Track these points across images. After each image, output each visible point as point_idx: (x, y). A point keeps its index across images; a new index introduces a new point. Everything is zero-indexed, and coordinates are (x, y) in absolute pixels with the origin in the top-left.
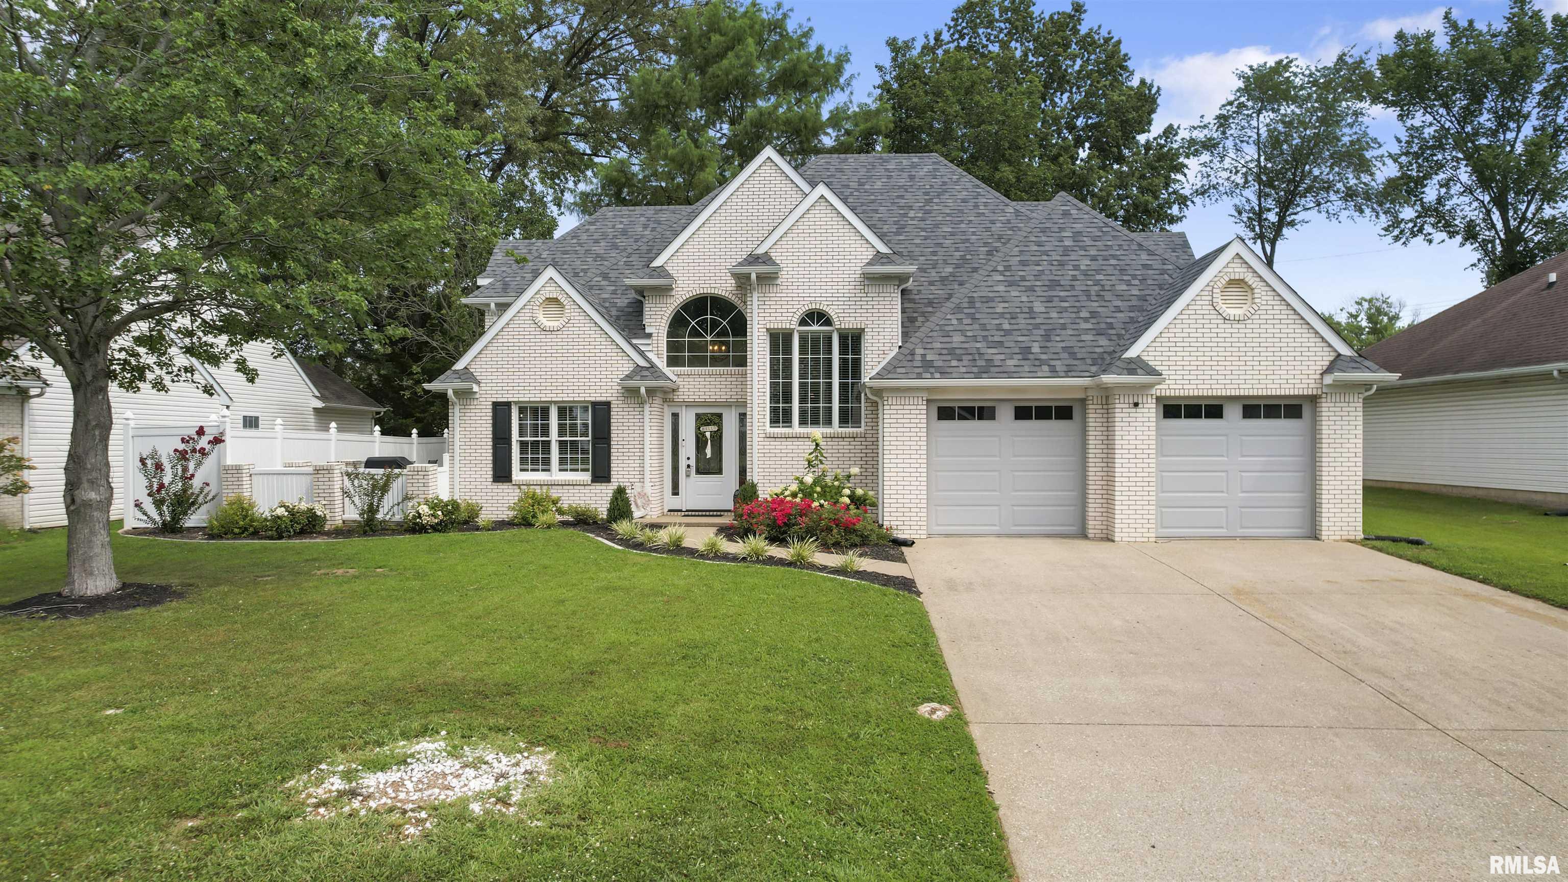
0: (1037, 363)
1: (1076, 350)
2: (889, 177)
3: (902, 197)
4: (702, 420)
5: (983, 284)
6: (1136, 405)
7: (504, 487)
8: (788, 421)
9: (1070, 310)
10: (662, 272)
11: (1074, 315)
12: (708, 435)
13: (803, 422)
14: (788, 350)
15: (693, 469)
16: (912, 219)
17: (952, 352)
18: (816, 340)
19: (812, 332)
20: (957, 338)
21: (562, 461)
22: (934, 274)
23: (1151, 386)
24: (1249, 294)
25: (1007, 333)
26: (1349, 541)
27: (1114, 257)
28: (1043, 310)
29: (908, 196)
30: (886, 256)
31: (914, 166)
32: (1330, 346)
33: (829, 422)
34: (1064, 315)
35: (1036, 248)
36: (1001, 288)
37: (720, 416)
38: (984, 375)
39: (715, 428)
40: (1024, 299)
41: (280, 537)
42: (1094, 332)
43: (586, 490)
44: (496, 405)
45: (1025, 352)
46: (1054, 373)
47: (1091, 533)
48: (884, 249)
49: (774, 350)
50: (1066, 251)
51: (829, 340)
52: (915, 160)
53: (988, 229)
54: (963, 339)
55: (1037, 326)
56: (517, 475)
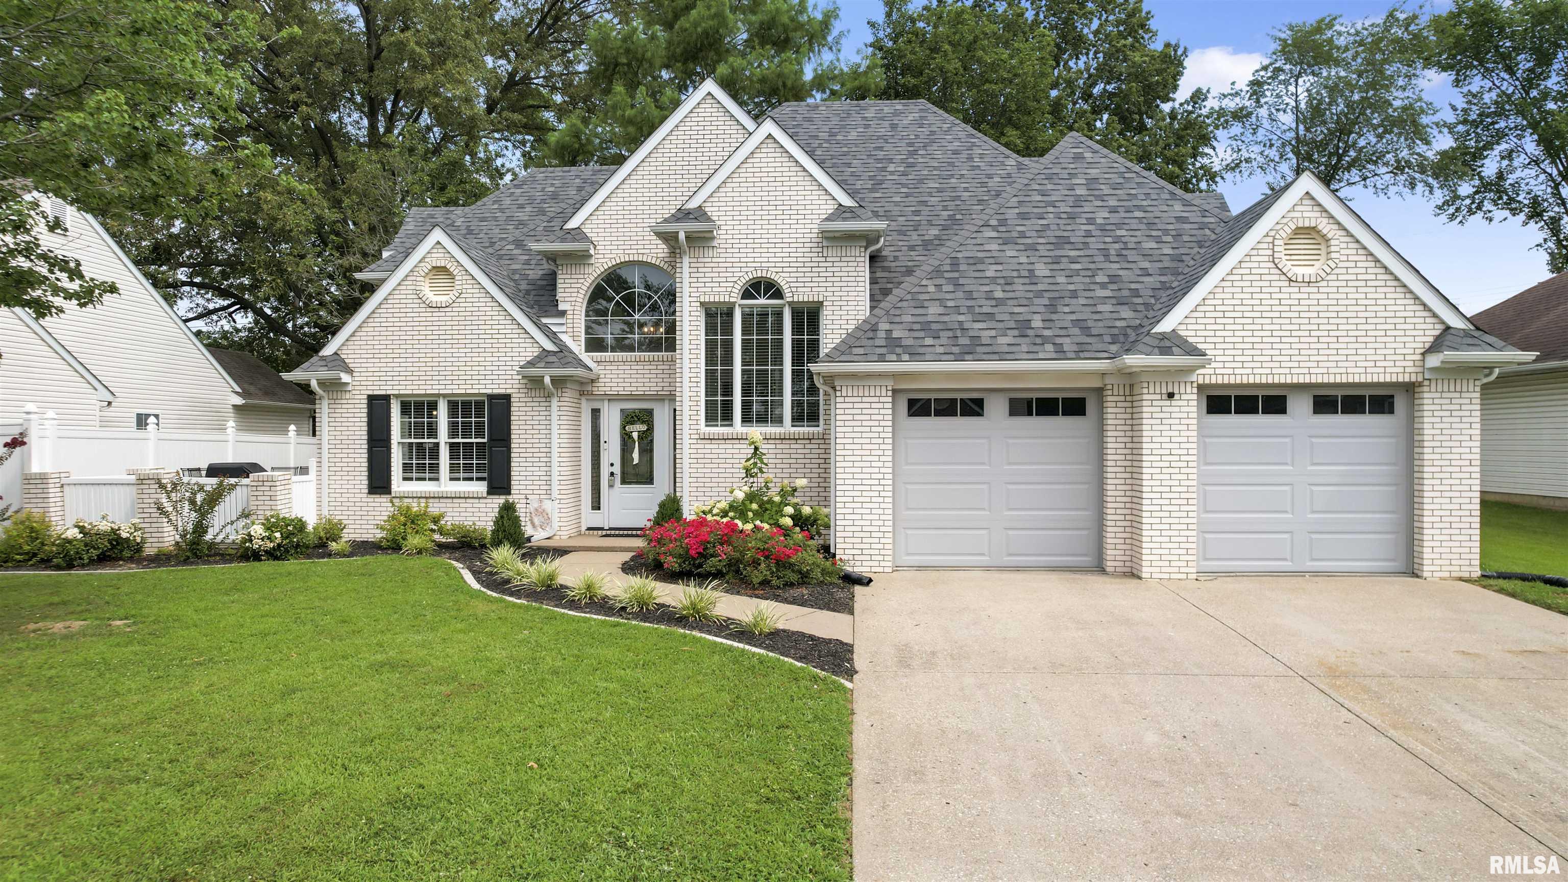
0: (1038, 341)
1: (1090, 324)
2: (867, 126)
3: (880, 148)
4: (629, 418)
5: (969, 241)
6: (1171, 396)
7: (382, 501)
8: (727, 417)
9: (1082, 273)
10: (578, 234)
11: (1087, 280)
12: (635, 435)
13: (747, 419)
14: (728, 329)
15: (618, 478)
16: (892, 173)
17: (926, 327)
18: (763, 315)
19: (757, 306)
20: (934, 310)
21: (453, 468)
22: (915, 237)
23: (1191, 370)
24: (1323, 247)
25: (1000, 302)
26: (1461, 579)
27: (1139, 208)
28: (1048, 273)
29: (888, 147)
30: (850, 210)
31: (896, 113)
32: (1435, 315)
33: (779, 421)
34: (1075, 279)
35: (1039, 198)
36: (994, 247)
37: (650, 412)
38: (967, 357)
39: (644, 428)
40: (1023, 260)
41: (70, 566)
42: (1114, 301)
43: (481, 504)
44: (372, 399)
45: (1023, 327)
46: (1061, 353)
47: (1110, 565)
48: (847, 201)
49: (710, 329)
50: (1078, 202)
51: (779, 315)
52: (899, 107)
53: (983, 184)
54: (941, 310)
55: (1039, 294)
56: (398, 484)
